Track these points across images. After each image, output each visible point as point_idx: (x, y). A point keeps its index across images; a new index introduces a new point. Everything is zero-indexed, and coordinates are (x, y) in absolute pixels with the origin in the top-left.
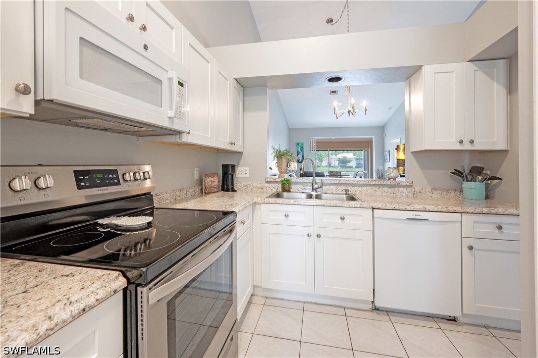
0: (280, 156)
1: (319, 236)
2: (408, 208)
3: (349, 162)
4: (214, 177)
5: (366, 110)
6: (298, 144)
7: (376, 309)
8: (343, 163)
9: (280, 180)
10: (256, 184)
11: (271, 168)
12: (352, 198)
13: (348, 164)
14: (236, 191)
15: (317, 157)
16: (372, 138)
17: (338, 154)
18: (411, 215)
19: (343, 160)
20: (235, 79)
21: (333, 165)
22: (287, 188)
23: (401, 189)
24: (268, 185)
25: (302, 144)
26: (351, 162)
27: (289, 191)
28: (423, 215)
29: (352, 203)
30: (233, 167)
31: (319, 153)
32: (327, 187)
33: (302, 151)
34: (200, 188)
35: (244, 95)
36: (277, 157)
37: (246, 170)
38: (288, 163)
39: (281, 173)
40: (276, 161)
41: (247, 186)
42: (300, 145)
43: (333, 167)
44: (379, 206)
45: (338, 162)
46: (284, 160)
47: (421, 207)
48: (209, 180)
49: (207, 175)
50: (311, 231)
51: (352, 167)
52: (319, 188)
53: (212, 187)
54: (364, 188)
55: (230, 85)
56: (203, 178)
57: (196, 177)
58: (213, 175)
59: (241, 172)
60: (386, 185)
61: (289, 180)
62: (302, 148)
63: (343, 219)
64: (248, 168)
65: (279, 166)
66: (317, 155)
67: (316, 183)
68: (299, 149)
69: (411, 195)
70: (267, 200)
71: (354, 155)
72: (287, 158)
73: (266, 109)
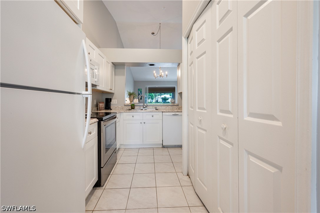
0: (130, 95)
1: (144, 123)
2: (173, 111)
3: (168, 99)
4: (103, 103)
5: (167, 75)
6: (139, 89)
7: (163, 147)
8: (164, 100)
9: (130, 105)
10: (120, 107)
11: (126, 100)
12: (157, 110)
13: (167, 101)
14: (112, 109)
15: (150, 97)
16: (175, 87)
17: (162, 95)
18: (173, 113)
19: (164, 99)
20: (112, 62)
21: (159, 101)
22: (133, 108)
23: (175, 107)
24: (125, 107)
25: (141, 89)
26: (169, 100)
27: (134, 109)
28: (177, 113)
29: (156, 111)
30: (111, 99)
31: (151, 94)
32: (149, 107)
33: (141, 93)
34: (97, 108)
35: (115, 69)
36: (129, 95)
37: (116, 101)
38: (134, 97)
39: (131, 102)
40: (129, 96)
41: (116, 108)
42: (140, 90)
43: (159, 102)
44: (164, 111)
45: (161, 100)
46: (132, 97)
47: (177, 111)
48: (101, 104)
49: (99, 102)
50: (142, 121)
51: (169, 102)
52: (145, 107)
53: (102, 108)
54: (162, 107)
55: (110, 65)
56: (99, 104)
57: (95, 103)
58: (102, 102)
59: (114, 102)
60: (170, 105)
61: (134, 104)
62: (141, 92)
63: (153, 116)
64: (116, 100)
65: (130, 99)
66: (150, 96)
67: (144, 105)
68: (140, 92)
69: (178, 109)
70: (126, 111)
71: (170, 96)
72: (133, 96)
73: (125, 75)
